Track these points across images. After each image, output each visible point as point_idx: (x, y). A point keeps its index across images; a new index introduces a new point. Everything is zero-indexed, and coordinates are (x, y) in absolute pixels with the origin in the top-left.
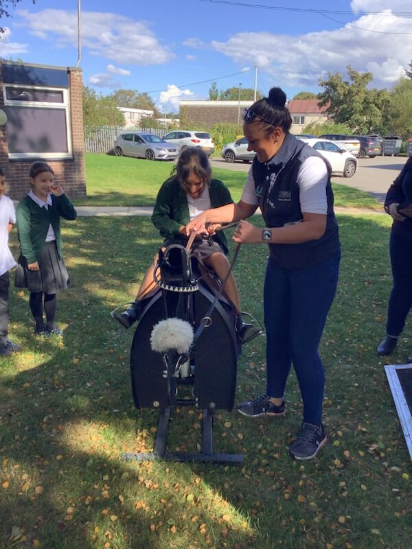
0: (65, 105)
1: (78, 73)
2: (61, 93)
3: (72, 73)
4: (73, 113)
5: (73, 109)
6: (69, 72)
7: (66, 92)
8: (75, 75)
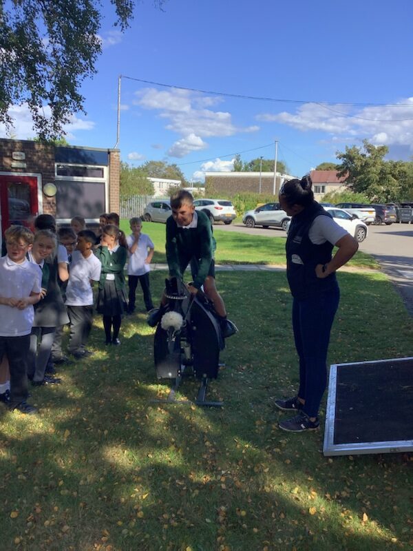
0: (105, 179)
1: (116, 154)
2: (102, 170)
3: (112, 153)
4: (111, 186)
5: (111, 183)
6: (109, 153)
7: (106, 169)
8: (114, 155)
